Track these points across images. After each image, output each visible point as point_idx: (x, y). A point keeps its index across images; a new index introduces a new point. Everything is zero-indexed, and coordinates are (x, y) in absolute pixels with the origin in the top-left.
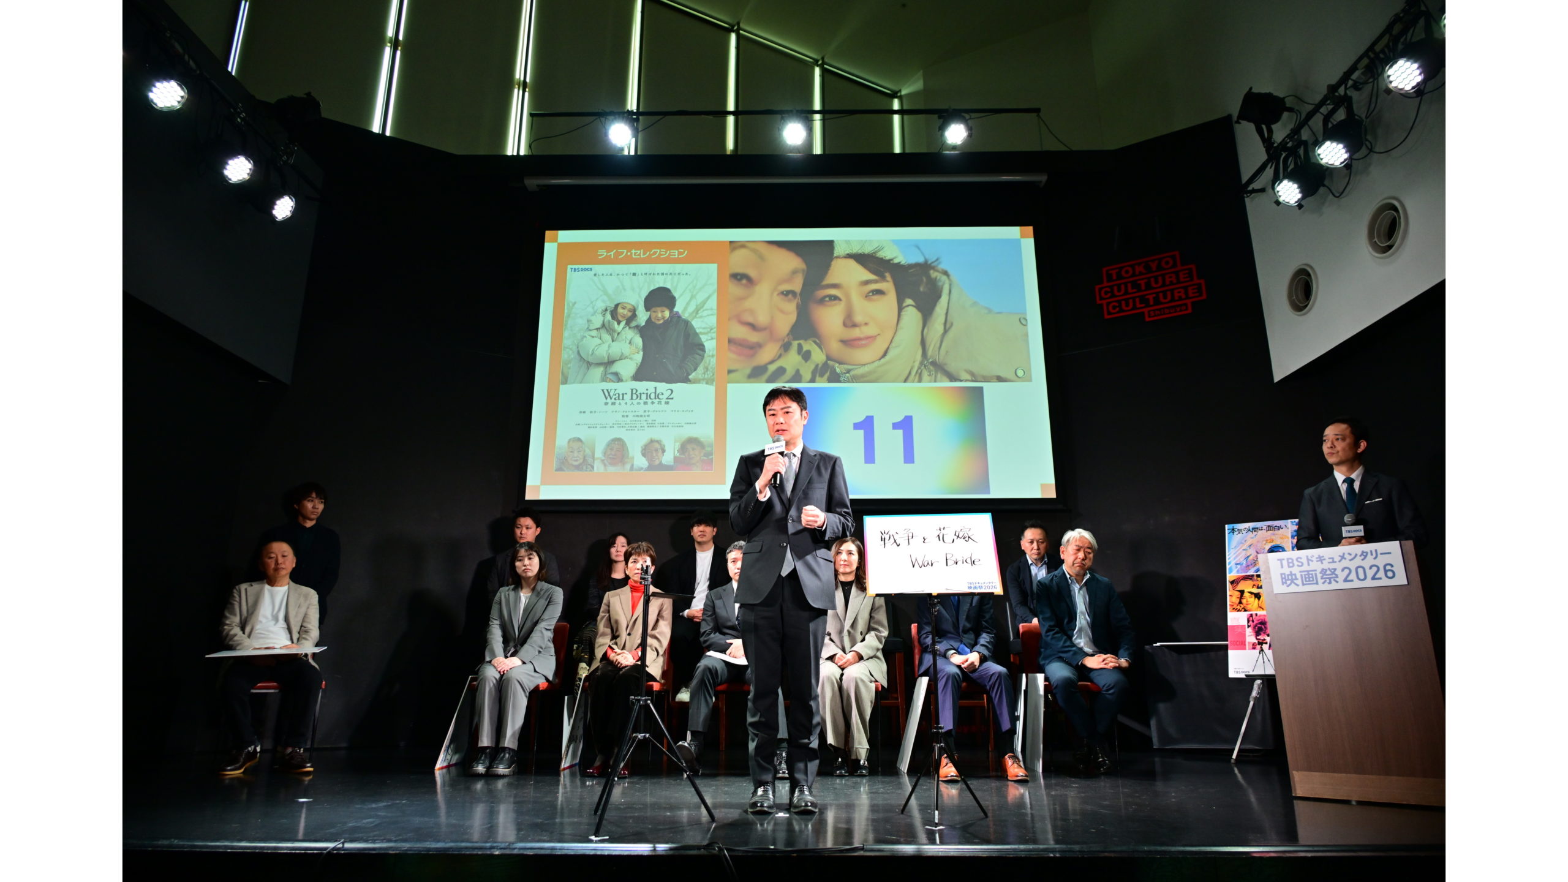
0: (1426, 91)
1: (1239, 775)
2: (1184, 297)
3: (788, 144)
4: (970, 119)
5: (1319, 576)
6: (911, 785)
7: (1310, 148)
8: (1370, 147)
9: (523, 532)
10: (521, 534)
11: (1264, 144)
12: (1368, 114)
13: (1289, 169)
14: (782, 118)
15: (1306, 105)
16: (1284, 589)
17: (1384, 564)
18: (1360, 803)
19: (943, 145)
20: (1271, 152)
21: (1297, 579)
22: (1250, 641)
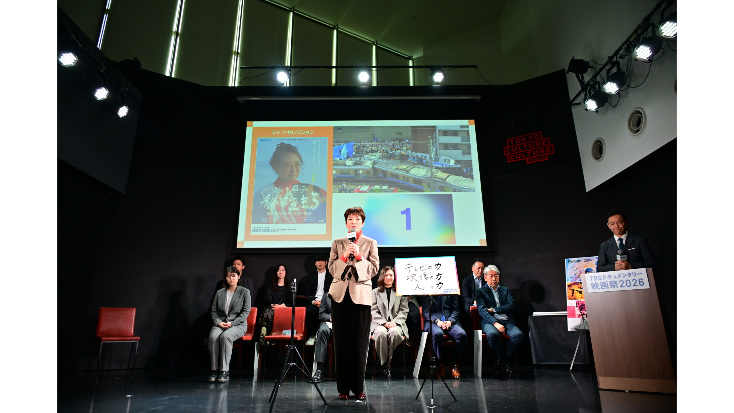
0: (653, 60)
1: (574, 378)
2: (544, 152)
3: (360, 82)
4: (445, 70)
5: (609, 284)
6: (420, 385)
7: (601, 84)
8: (628, 85)
11: (580, 83)
12: (627, 70)
13: (592, 94)
14: (358, 70)
15: (598, 65)
16: (593, 291)
17: (639, 279)
18: (630, 391)
19: (432, 82)
20: (583, 86)
21: (599, 286)
22: (577, 313)
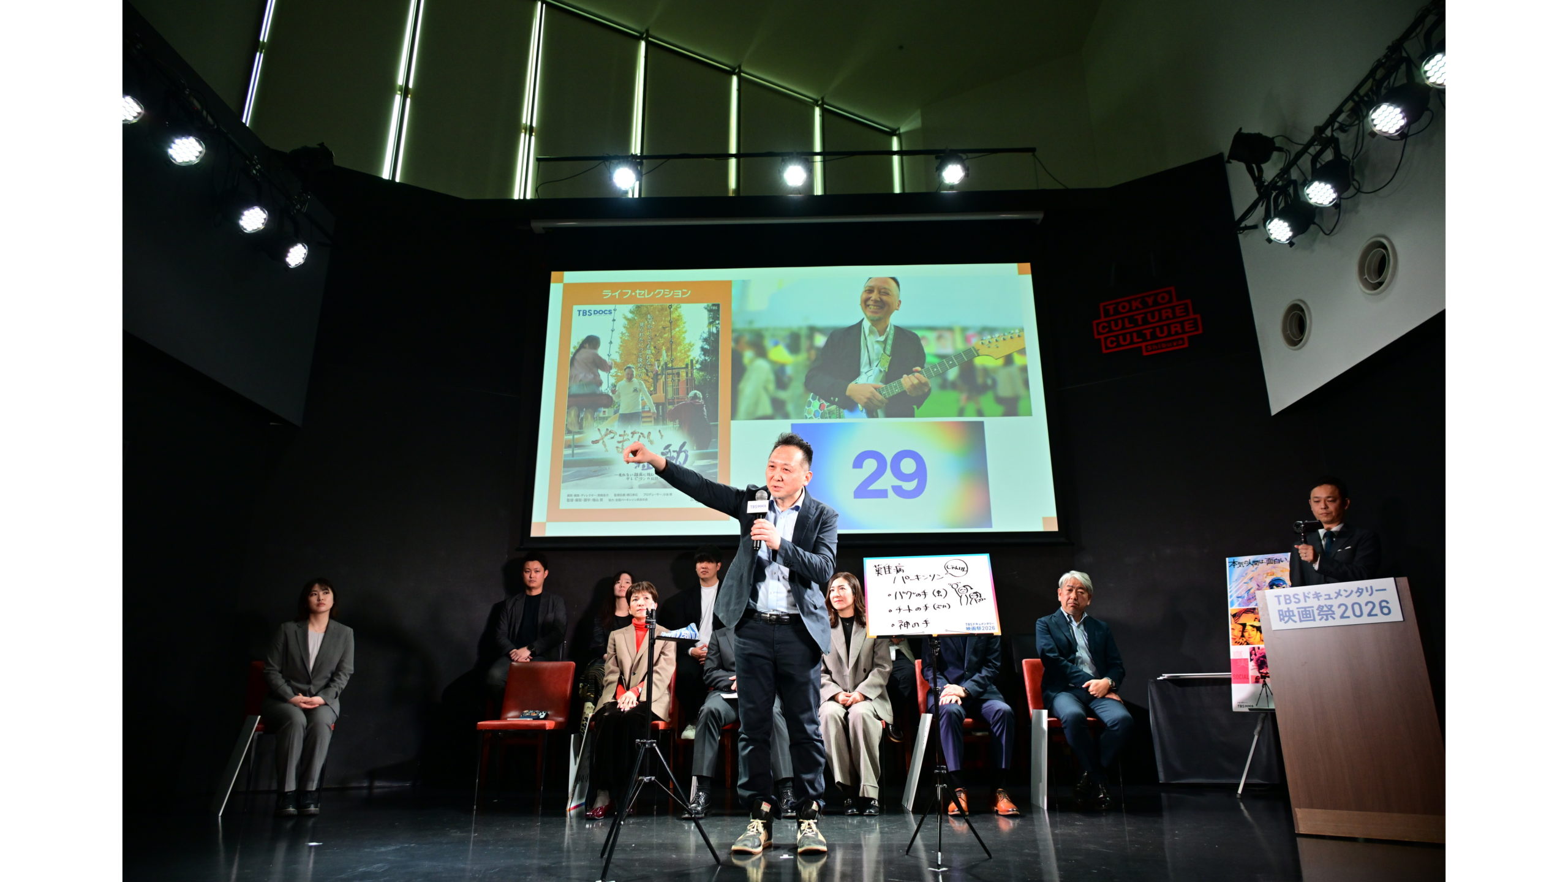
0: (1409, 134)
1: (1246, 812)
2: (1180, 331)
3: (788, 186)
4: (967, 158)
5: (1316, 612)
6: (916, 824)
7: (1299, 187)
8: (1358, 187)
9: (532, 576)
10: (530, 577)
11: (1256, 183)
12: (1355, 155)
13: (1280, 208)
14: (783, 160)
15: (1295, 145)
16: (1282, 626)
17: (1380, 600)
18: (1368, 841)
19: (940, 184)
20: (1262, 191)
21: (1295, 616)
22: (1253, 674)
